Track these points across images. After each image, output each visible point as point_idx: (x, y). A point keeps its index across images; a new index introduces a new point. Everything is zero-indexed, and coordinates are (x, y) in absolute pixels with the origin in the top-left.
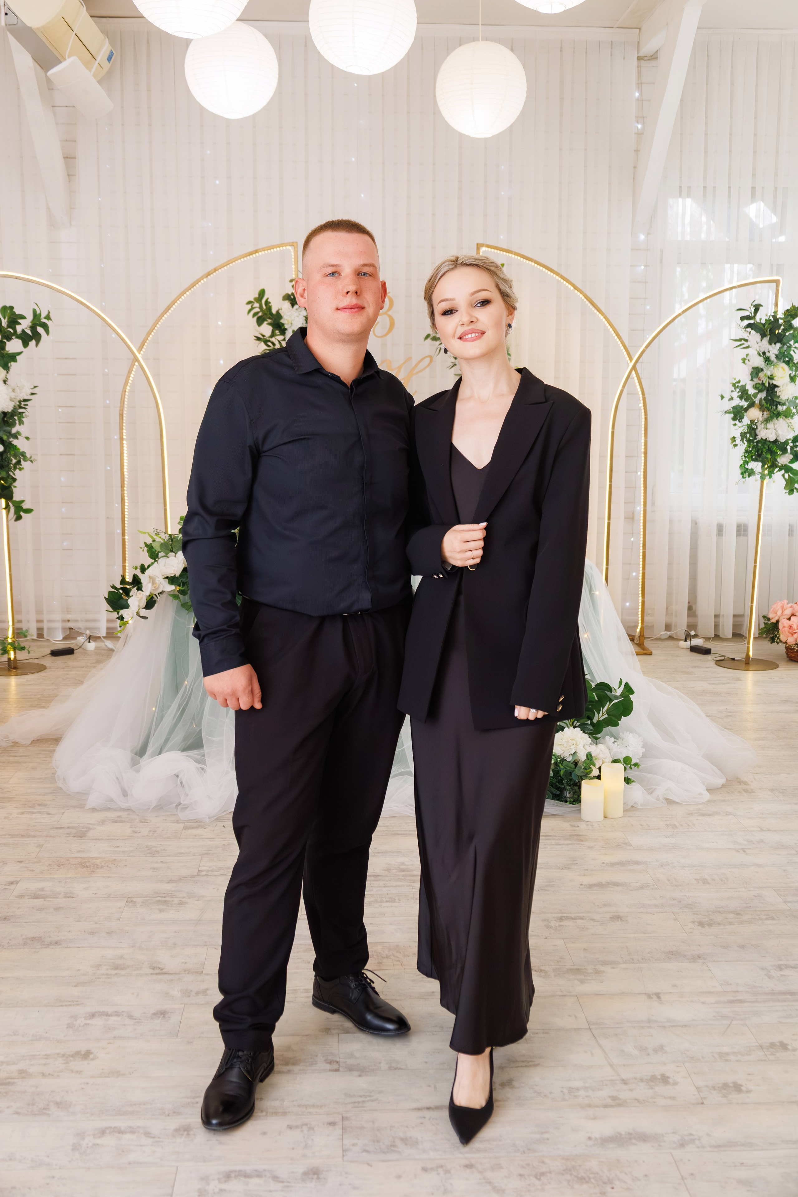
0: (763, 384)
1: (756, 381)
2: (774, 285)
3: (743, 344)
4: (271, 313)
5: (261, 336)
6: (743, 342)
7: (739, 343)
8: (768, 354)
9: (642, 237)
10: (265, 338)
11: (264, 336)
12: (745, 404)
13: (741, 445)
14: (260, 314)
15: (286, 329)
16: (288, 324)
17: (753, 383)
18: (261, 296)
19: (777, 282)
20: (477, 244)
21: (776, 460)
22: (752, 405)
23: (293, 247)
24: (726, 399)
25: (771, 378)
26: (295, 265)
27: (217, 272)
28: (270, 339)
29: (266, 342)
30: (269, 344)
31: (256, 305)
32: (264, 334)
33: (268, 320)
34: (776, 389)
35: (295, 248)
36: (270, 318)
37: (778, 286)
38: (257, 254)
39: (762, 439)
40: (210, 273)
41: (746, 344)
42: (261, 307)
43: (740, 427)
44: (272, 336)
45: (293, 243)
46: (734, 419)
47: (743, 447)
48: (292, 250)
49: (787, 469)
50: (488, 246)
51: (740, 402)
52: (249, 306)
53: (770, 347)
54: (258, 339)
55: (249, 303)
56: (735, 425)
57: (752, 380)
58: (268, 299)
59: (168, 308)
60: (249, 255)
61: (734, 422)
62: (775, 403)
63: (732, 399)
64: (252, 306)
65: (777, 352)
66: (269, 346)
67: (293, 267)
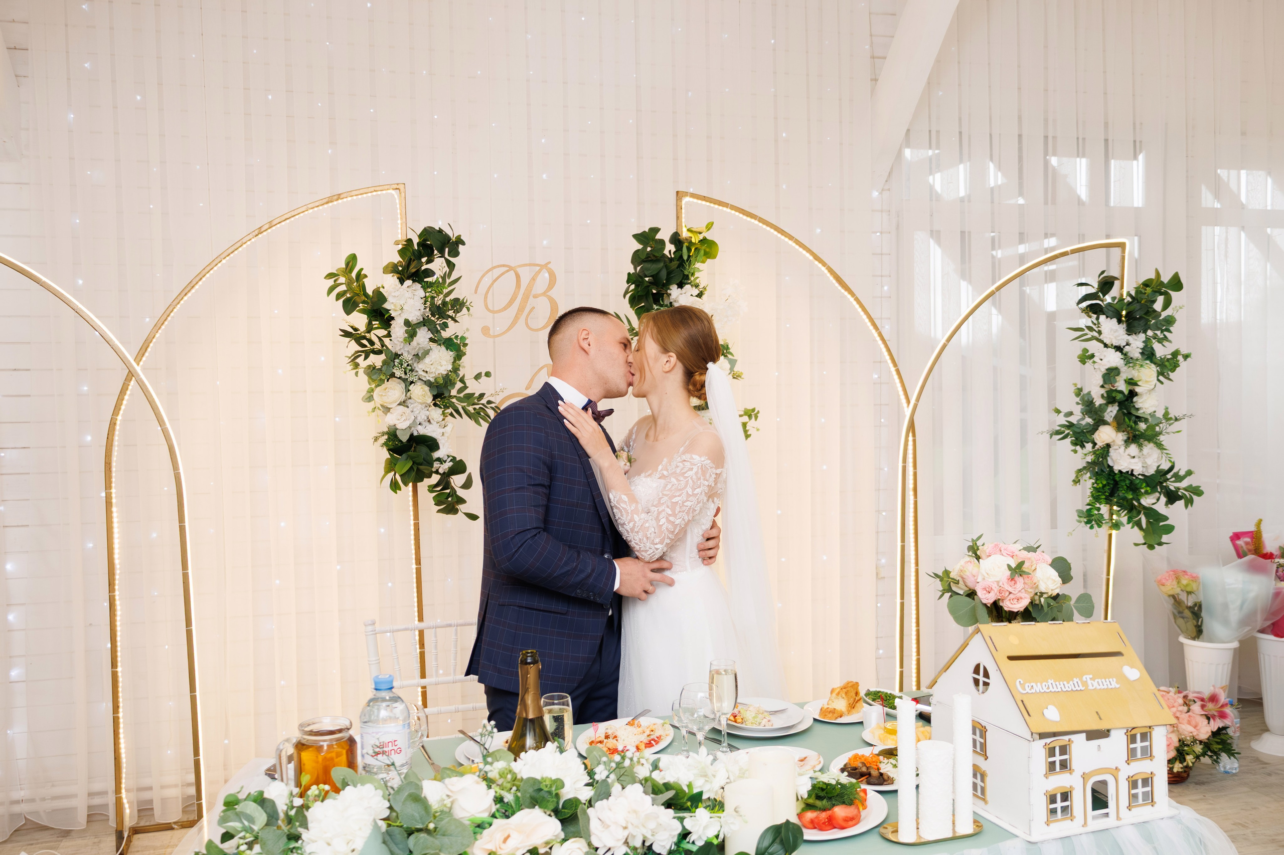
0: (1121, 392)
1: (1108, 387)
2: (1117, 251)
3: (1086, 334)
4: (366, 295)
5: (351, 330)
6: (1087, 331)
7: (1079, 333)
8: (1127, 349)
9: (875, 194)
10: (359, 332)
11: (356, 330)
12: (1089, 420)
13: (1085, 480)
14: (348, 295)
15: (393, 318)
16: (395, 310)
17: (1103, 391)
18: (351, 264)
19: (1122, 246)
20: (677, 192)
21: (1138, 501)
22: (1100, 422)
23: (398, 190)
24: (1062, 415)
25: (1131, 382)
26: (401, 219)
27: (274, 228)
28: (367, 335)
29: (358, 339)
30: (365, 342)
31: (342, 280)
32: (357, 326)
33: (361, 305)
34: (1135, 399)
35: (400, 193)
36: (364, 302)
37: (1123, 251)
38: (340, 201)
39: (1120, 471)
40: (263, 229)
41: (1090, 334)
42: (349, 283)
43: (1086, 455)
44: (369, 331)
45: (398, 184)
46: (1074, 444)
47: (1088, 483)
48: (396, 196)
49: (1152, 514)
50: (693, 196)
51: (1083, 419)
52: (331, 282)
53: (1129, 338)
54: (346, 334)
55: (330, 276)
56: (1075, 451)
57: (1102, 386)
58: (362, 269)
59: (191, 286)
60: (327, 203)
61: (1073, 448)
62: (1133, 418)
63: (1070, 414)
64: (335, 281)
65: (1142, 345)
66: (364, 346)
67: (399, 222)
